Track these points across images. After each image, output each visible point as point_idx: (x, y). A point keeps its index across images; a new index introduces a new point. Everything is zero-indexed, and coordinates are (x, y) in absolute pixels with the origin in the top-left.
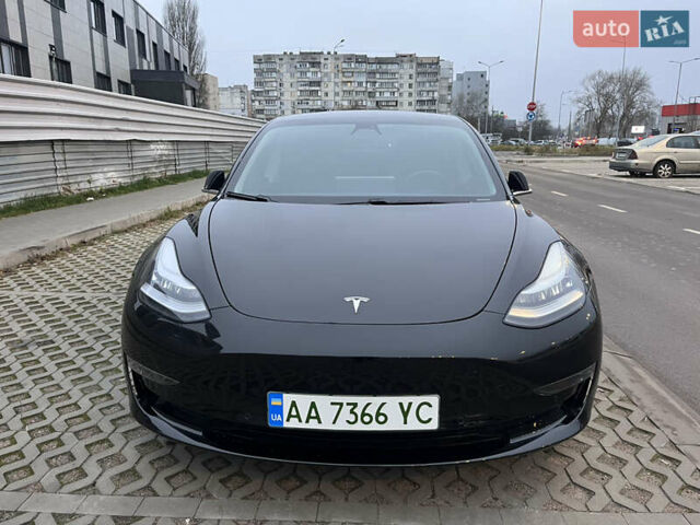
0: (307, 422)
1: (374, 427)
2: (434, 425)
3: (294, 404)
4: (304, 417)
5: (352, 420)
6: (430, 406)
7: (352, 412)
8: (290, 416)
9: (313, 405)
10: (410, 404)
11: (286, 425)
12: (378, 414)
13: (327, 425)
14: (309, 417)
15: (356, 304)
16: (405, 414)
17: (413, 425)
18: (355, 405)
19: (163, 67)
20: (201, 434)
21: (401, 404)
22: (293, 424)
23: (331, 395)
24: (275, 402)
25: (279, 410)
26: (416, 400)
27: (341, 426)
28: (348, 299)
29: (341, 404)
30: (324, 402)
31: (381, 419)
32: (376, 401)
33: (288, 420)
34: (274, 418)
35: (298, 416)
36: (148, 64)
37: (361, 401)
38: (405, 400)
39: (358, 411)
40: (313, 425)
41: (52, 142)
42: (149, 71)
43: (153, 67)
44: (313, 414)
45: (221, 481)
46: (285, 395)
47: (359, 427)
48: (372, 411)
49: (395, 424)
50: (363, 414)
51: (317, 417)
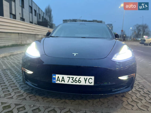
0: (61, 82)
1: (78, 84)
2: (93, 84)
3: (58, 77)
4: (61, 81)
5: (72, 82)
6: (92, 79)
7: (72, 79)
8: (57, 80)
9: (63, 77)
10: (87, 78)
11: (56, 82)
12: (79, 80)
13: (66, 83)
14: (62, 81)
15: (75, 55)
16: (86, 81)
17: (88, 84)
18: (73, 78)
19: (44, 21)
20: (37, 85)
21: (84, 78)
22: (58, 82)
23: (67, 75)
24: (54, 77)
25: (55, 78)
26: (88, 77)
27: (70, 83)
28: (73, 54)
29: (70, 78)
30: (65, 77)
31: (80, 82)
32: (78, 77)
33: (57, 81)
34: (54, 81)
35: (59, 80)
36: (41, 20)
37: (75, 77)
38: (86, 77)
39: (74, 79)
40: (63, 82)
41: (19, 33)
42: (41, 22)
43: (42, 21)
44: (63, 80)
45: (42, 98)
46: (56, 75)
47: (74, 83)
48: (77, 79)
49: (83, 83)
50: (75, 80)
51: (64, 81)
